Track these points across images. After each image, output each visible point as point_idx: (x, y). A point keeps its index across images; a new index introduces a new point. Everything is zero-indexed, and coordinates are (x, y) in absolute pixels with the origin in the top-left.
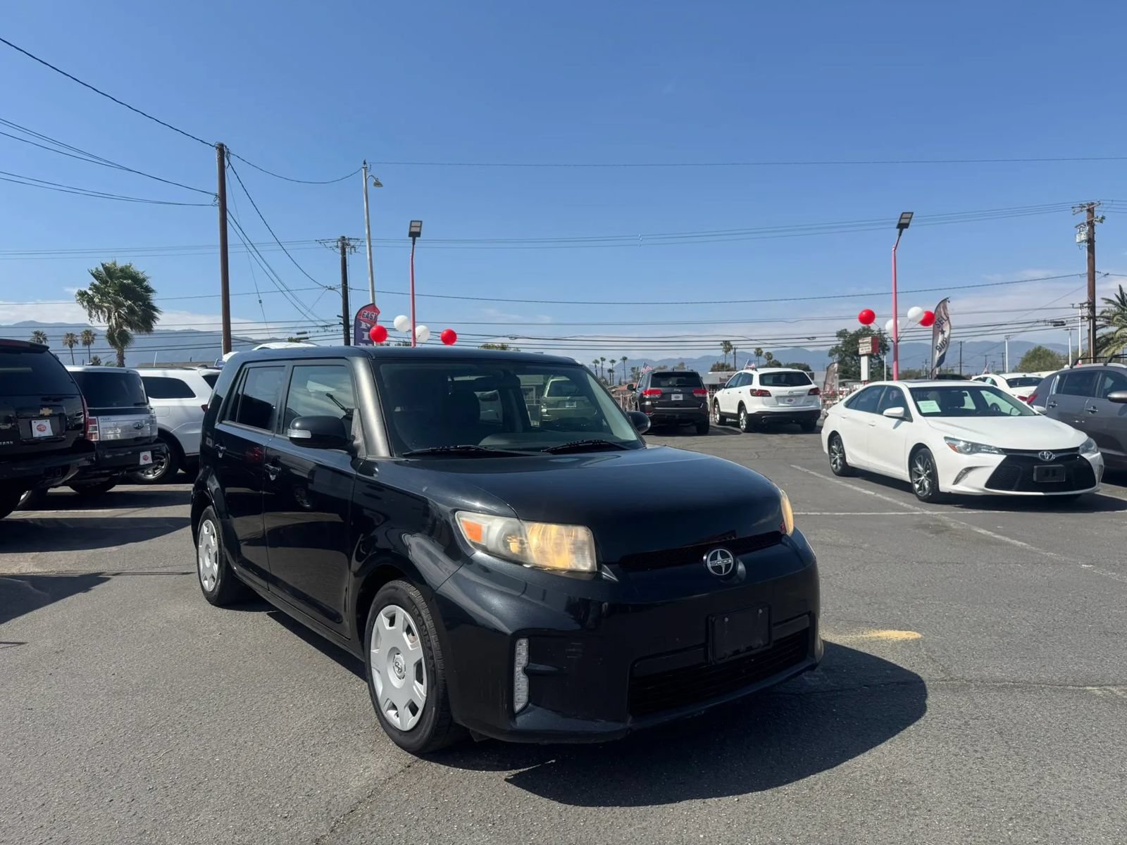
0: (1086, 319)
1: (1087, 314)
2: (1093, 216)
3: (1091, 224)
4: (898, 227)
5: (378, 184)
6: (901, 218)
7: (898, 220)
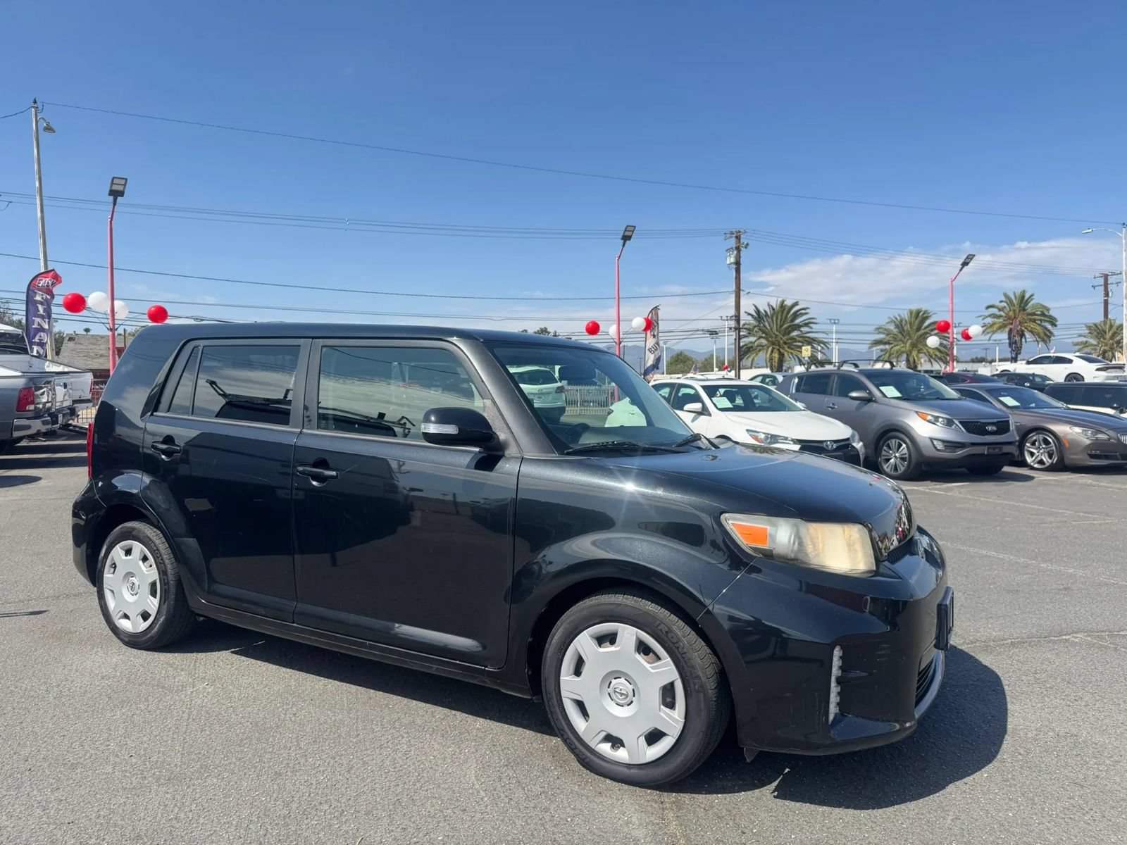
0: (733, 330)
1: (733, 326)
2: (740, 242)
3: (738, 249)
4: (622, 239)
5: (49, 129)
6: (626, 230)
7: (623, 232)
